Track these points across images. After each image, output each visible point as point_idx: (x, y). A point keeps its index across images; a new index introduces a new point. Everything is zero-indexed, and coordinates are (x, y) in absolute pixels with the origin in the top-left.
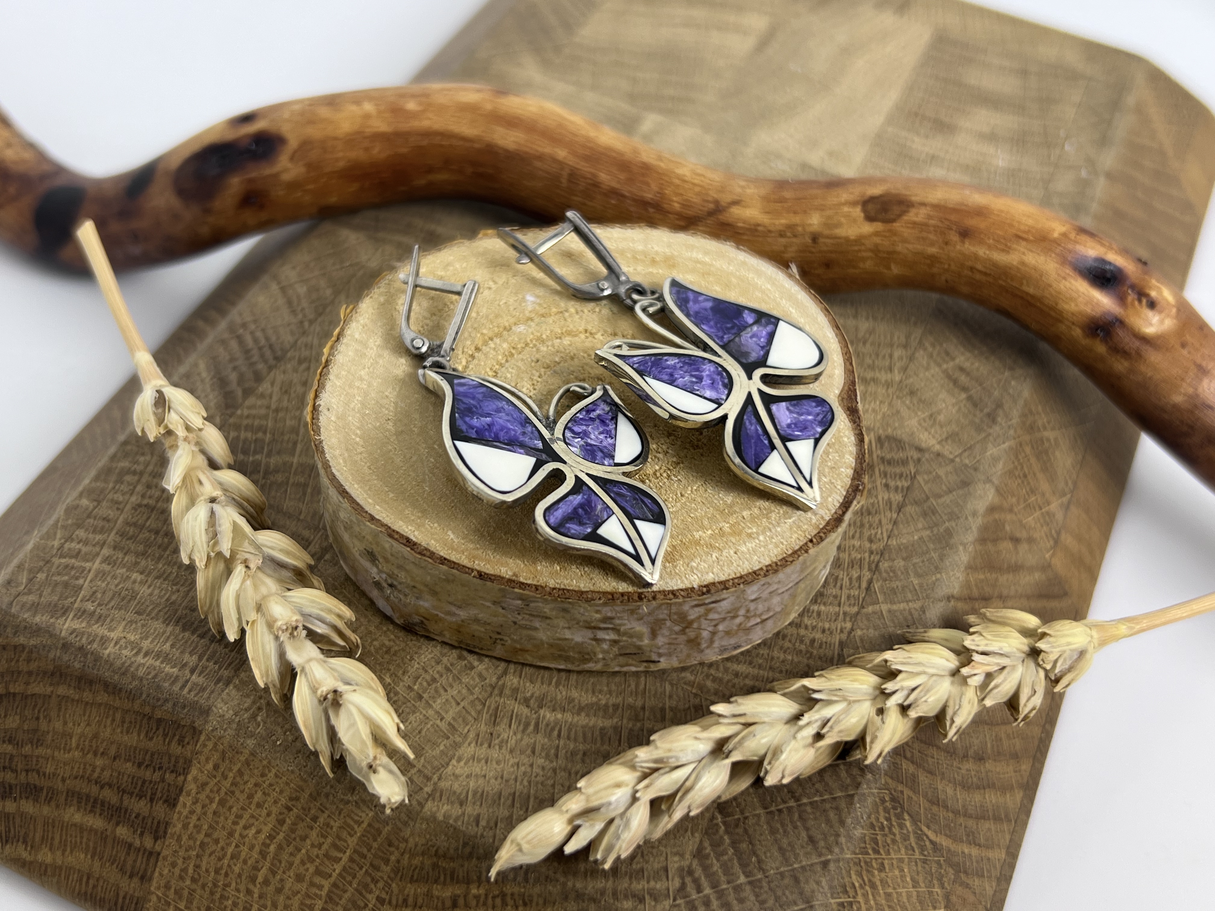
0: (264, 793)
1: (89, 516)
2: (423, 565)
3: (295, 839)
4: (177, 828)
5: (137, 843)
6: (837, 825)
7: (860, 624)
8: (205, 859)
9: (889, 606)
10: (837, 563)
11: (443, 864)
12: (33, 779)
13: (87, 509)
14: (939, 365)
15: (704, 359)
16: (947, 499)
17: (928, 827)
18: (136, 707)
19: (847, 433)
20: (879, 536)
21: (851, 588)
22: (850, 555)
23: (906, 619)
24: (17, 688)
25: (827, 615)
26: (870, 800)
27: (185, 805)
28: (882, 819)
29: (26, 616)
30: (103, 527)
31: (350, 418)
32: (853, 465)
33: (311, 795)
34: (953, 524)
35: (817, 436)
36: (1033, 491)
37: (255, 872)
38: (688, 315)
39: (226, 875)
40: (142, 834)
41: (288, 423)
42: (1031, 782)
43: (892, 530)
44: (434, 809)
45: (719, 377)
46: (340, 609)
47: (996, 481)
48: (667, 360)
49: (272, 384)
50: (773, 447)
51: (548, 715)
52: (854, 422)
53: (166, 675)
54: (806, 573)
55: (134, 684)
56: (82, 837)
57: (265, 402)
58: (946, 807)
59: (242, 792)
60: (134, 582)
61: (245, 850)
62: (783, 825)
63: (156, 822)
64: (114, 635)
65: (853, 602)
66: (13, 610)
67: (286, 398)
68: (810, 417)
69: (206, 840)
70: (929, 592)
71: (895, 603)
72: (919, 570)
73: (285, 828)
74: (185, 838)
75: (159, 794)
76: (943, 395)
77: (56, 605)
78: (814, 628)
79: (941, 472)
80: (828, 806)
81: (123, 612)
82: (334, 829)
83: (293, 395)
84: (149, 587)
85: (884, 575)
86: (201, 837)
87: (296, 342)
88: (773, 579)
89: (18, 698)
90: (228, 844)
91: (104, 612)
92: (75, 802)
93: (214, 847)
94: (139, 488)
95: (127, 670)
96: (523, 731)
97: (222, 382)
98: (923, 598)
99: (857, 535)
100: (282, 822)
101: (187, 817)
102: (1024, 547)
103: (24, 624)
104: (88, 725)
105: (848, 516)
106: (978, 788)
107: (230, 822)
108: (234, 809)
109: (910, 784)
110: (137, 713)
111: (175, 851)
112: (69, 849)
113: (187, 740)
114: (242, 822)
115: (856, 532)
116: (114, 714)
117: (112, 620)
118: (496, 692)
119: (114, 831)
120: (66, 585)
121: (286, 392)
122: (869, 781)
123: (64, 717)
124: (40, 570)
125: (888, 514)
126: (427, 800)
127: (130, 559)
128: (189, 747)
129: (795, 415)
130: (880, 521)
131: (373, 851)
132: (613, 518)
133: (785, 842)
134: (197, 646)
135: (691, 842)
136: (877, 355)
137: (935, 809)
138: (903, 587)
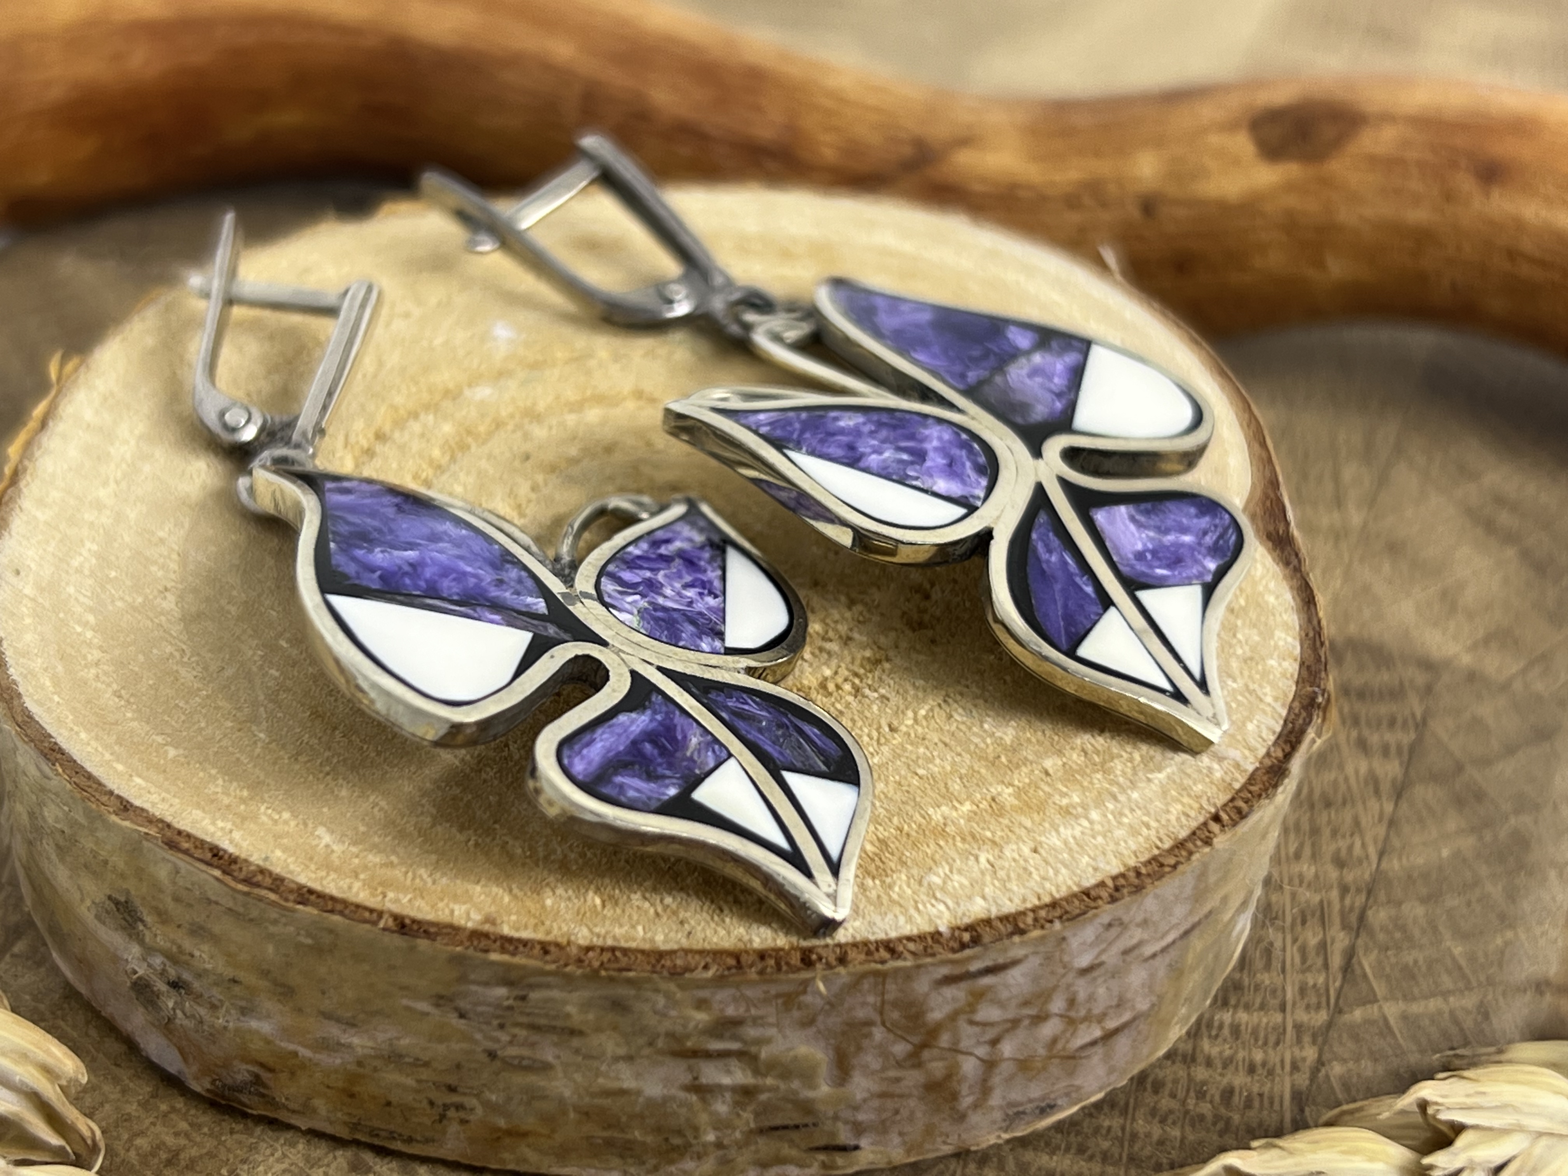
2: (254, 913)
7: (1339, 1049)
9: (1402, 1005)
10: (1265, 914)
15: (926, 416)
16: (1507, 768)
19: (1272, 585)
20: (1357, 853)
21: (1306, 969)
22: (1294, 895)
25: (1255, 1032)
31: (71, 590)
32: (1298, 651)
34: (1528, 821)
35: (1209, 578)
38: (877, 333)
43: (1387, 838)
45: (964, 453)
46: (48, 1052)
48: (836, 419)
50: (1107, 602)
52: (1287, 563)
54: (1206, 909)
65: (1314, 1000)
68: (1187, 539)
70: (1491, 971)
71: (1414, 999)
72: (1463, 924)
76: (1465, 552)
78: (1227, 1062)
79: (1484, 711)
85: (1381, 937)
88: (1132, 909)
98: (1480, 984)
99: (1307, 851)
105: (1296, 765)
115: (1302, 845)
125: (1374, 805)
129: (1151, 534)
130: (1356, 820)
132: (730, 767)
138: (1431, 964)
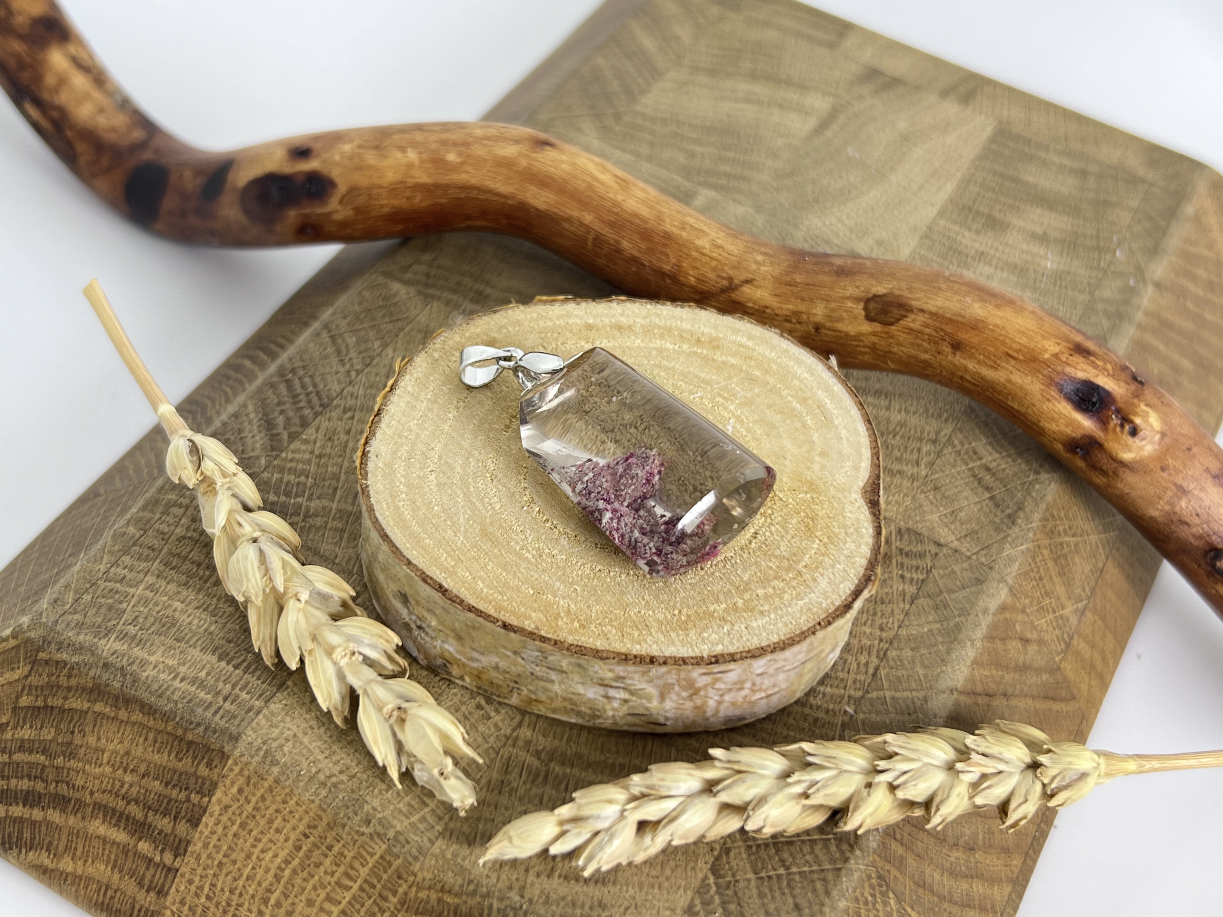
0: (284, 820)
1: (134, 544)
2: (451, 611)
3: (309, 865)
4: (196, 847)
5: (157, 859)
6: (822, 895)
7: (864, 708)
8: (221, 878)
9: (893, 693)
10: (847, 648)
11: (448, 899)
12: (63, 789)
13: (133, 537)
14: (966, 464)
16: (960, 595)
17: (913, 909)
18: (169, 729)
19: (866, 524)
20: (890, 625)
21: (858, 672)
22: (860, 641)
23: (908, 707)
24: (55, 702)
25: (832, 696)
26: (856, 875)
27: (207, 825)
28: (867, 894)
29: (70, 634)
30: (148, 555)
32: (869, 555)
33: (328, 824)
34: (963, 619)
36: (1047, 594)
37: (269, 894)
39: (241, 895)
40: (162, 851)
41: (330, 469)
42: (1021, 878)
43: (903, 620)
44: (444, 847)
47: (1010, 581)
49: (317, 431)
51: (557, 769)
52: (874, 514)
53: (201, 700)
54: (813, 654)
55: (169, 706)
56: (104, 849)
57: (309, 447)
58: (932, 891)
59: (263, 817)
60: (175, 611)
61: (260, 872)
62: (771, 890)
63: (177, 840)
64: (153, 659)
65: (858, 686)
66: (58, 628)
67: (330, 444)
69: (225, 860)
70: (933, 683)
71: (899, 691)
72: (926, 662)
73: (301, 854)
74: (204, 856)
75: (183, 814)
76: (967, 493)
77: (99, 627)
78: (818, 707)
79: (957, 568)
80: (815, 876)
81: (162, 637)
82: (348, 859)
83: (336, 442)
84: (189, 616)
85: (891, 663)
86: (220, 856)
87: (343, 390)
88: (780, 656)
89: (56, 711)
90: (244, 866)
91: (145, 637)
92: (101, 815)
93: (231, 868)
94: (184, 521)
95: (163, 693)
96: (533, 782)
97: (269, 425)
98: (927, 688)
99: (869, 622)
100: (298, 848)
101: (207, 837)
102: (1033, 648)
103: (67, 641)
104: (121, 742)
105: (858, 603)
106: (966, 877)
107: (248, 844)
108: (254, 833)
109: (897, 864)
110: (169, 734)
111: (194, 869)
112: (90, 860)
113: (214, 764)
114: (260, 846)
116: (147, 734)
117: (152, 645)
118: (510, 742)
119: (136, 846)
120: (110, 608)
121: (330, 439)
122: (857, 857)
123: (99, 733)
124: (86, 591)
125: (901, 605)
126: (437, 838)
127: (172, 587)
128: (216, 771)
130: (892, 611)
131: (382, 882)
133: (771, 907)
134: (231, 675)
135: (683, 899)
136: (906, 448)
137: (920, 891)
138: (909, 677)
